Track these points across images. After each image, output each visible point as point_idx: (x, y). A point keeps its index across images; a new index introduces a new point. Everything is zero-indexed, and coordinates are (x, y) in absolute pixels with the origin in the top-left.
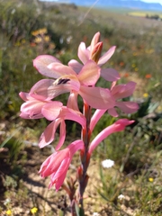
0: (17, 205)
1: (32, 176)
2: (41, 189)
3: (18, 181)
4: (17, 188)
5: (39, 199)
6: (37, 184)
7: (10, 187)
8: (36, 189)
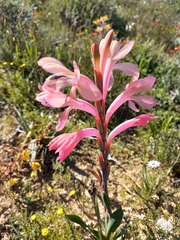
0: (62, 187)
1: (78, 164)
2: (85, 177)
3: (65, 167)
4: (64, 173)
5: (81, 187)
6: (82, 172)
7: (58, 171)
8: (79, 177)
